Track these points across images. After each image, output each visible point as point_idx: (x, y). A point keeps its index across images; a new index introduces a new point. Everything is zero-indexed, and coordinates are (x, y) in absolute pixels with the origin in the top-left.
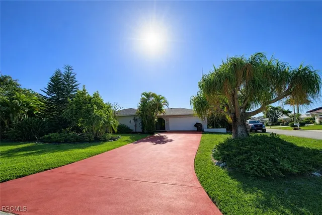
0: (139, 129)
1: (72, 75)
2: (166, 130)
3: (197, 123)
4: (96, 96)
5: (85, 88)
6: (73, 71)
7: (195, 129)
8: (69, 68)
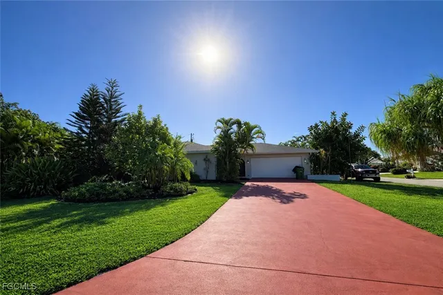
0: (213, 175)
1: (117, 94)
2: (246, 177)
3: (297, 167)
4: (156, 122)
5: (142, 111)
6: (119, 89)
7: (294, 175)
8: (113, 84)
